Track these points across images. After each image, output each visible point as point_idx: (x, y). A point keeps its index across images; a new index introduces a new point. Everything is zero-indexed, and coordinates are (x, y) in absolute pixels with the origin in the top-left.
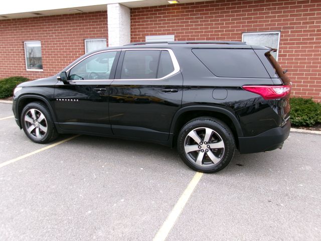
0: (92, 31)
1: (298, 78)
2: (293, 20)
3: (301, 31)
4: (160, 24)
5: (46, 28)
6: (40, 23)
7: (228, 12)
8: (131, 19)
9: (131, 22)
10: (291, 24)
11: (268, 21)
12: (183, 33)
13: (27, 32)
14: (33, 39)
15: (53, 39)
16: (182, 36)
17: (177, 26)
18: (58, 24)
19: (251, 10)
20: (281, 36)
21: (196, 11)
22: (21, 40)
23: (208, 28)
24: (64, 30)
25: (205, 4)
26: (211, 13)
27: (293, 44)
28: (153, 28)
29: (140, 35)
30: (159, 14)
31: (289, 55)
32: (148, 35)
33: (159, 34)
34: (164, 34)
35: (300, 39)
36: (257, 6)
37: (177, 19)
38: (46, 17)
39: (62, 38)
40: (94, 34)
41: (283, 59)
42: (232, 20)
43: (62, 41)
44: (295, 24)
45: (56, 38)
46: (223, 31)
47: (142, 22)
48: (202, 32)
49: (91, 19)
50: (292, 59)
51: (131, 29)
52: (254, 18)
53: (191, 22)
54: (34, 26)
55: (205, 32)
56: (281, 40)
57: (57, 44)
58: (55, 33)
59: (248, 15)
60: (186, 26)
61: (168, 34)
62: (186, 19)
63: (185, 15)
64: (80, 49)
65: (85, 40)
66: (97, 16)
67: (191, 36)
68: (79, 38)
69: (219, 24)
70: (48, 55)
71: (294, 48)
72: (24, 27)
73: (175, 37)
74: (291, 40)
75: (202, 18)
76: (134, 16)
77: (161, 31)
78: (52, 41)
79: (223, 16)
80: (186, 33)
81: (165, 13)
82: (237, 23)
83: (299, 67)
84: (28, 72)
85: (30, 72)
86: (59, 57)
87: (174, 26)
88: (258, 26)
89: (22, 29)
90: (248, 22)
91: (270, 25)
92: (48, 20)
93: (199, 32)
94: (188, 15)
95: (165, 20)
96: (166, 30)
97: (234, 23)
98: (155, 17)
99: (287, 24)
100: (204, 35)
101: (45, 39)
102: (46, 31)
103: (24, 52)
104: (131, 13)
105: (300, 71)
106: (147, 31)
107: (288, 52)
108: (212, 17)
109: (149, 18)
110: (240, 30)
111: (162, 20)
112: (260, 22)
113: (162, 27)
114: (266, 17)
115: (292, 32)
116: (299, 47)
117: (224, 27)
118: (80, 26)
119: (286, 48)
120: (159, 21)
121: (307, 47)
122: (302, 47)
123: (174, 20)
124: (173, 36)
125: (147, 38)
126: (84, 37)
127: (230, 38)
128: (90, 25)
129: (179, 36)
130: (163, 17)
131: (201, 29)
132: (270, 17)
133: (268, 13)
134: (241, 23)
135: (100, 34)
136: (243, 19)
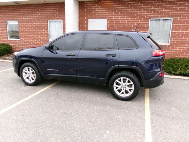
0: (53, 15)
1: (183, 46)
2: (181, 11)
3: (185, 18)
4: (98, 12)
5: (22, 12)
6: (18, 9)
7: (142, 5)
8: (79, 8)
9: (79, 10)
10: (179, 14)
11: (166, 12)
12: (112, 18)
13: (9, 14)
14: (13, 19)
15: (26, 19)
17: (109, 13)
18: (30, 10)
19: (155, 5)
20: (173, 21)
21: (121, 4)
22: (4, 20)
23: (128, 15)
24: (34, 14)
26: (130, 6)
27: (181, 26)
28: (93, 14)
29: (85, 18)
30: (97, 5)
31: (178, 33)
32: (90, 18)
33: (97, 18)
34: (100, 18)
36: (159, 2)
37: (109, 9)
38: (22, 5)
39: (33, 19)
40: (54, 17)
41: (174, 35)
42: (144, 10)
43: (33, 21)
44: (182, 14)
45: (28, 19)
46: (138, 17)
47: (86, 10)
48: (125, 17)
49: (53, 7)
50: (180, 35)
51: (79, 14)
52: (157, 10)
53: (118, 11)
54: (14, 11)
55: (127, 17)
56: (173, 23)
57: (29, 23)
58: (28, 16)
59: (154, 7)
60: (114, 13)
61: (103, 18)
62: (115, 9)
63: (114, 7)
64: (45, 26)
65: (48, 21)
66: (57, 5)
67: (118, 20)
68: (45, 19)
69: (136, 13)
70: (23, 29)
71: (181, 28)
72: (6, 11)
74: (179, 23)
75: (125, 8)
76: (81, 6)
77: (98, 16)
78: (26, 21)
79: (138, 8)
80: (114, 18)
81: (101, 5)
82: (146, 12)
83: (184, 40)
84: (9, 40)
85: (11, 40)
86: (31, 31)
87: (107, 13)
88: (159, 14)
89: (5, 13)
90: (153, 12)
91: (167, 14)
92: (23, 7)
93: (122, 17)
94: (116, 7)
95: (101, 9)
97: (145, 12)
98: (95, 8)
99: (177, 14)
100: (126, 19)
101: (21, 19)
102: (22, 14)
103: (6, 28)
104: (79, 4)
105: (184, 42)
106: (89, 16)
107: (177, 30)
108: (131, 8)
109: (91, 8)
110: (148, 17)
111: (99, 9)
112: (161, 12)
113: (99, 14)
114: (165, 9)
115: (180, 18)
116: (184, 28)
117: (139, 15)
118: (45, 12)
119: (176, 28)
120: (97, 10)
122: (186, 28)
123: (107, 9)
124: (106, 20)
125: (89, 20)
126: (47, 19)
127: (142, 21)
128: (52, 11)
129: (110, 20)
130: (100, 7)
131: (124, 15)
132: (167, 9)
133: (166, 7)
134: (149, 12)
135: (58, 17)
136: (151, 10)
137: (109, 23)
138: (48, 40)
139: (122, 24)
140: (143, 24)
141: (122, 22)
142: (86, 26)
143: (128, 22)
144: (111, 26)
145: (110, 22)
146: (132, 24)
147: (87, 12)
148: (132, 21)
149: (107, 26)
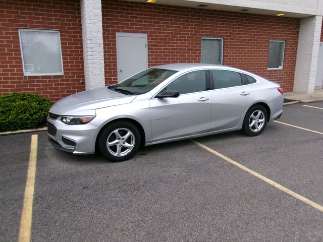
2: (231, 31)
3: (234, 39)
4: (133, 21)
7: (192, 19)
12: (156, 33)
16: (155, 36)
17: (150, 25)
19: (207, 20)
20: (224, 42)
21: (167, 13)
23: (177, 30)
25: (174, 8)
26: (179, 17)
27: (231, 48)
28: (125, 24)
30: (131, 10)
32: (118, 31)
33: (132, 32)
34: (137, 32)
35: (233, 45)
36: (210, 17)
37: (149, 18)
42: (195, 25)
44: (231, 33)
46: (188, 34)
47: (111, 16)
48: (172, 33)
52: (209, 26)
53: (163, 23)
55: (175, 34)
56: (224, 45)
59: (205, 23)
60: (158, 26)
61: (141, 32)
62: (158, 19)
63: (157, 16)
64: (12, 42)
65: (19, 31)
67: (163, 36)
68: (9, 25)
69: (186, 28)
71: (231, 51)
73: (148, 36)
74: (230, 45)
75: (172, 20)
77: (133, 28)
79: (188, 21)
80: (158, 33)
81: (137, 10)
82: (198, 29)
87: (146, 25)
88: (211, 32)
90: (205, 29)
91: (219, 33)
93: (169, 33)
94: (160, 16)
95: (137, 18)
97: (196, 28)
98: (126, 13)
99: (228, 33)
100: (174, 37)
106: (117, 27)
107: (228, 53)
108: (180, 21)
109: (120, 13)
110: (201, 35)
111: (134, 17)
112: (213, 29)
113: (134, 24)
114: (216, 27)
115: (230, 39)
116: (234, 50)
117: (190, 31)
118: (10, 8)
120: (131, 17)
121: (238, 51)
122: (236, 51)
123: (146, 18)
124: (146, 35)
125: (118, 34)
126: (17, 25)
127: (194, 41)
128: (29, 9)
129: (152, 36)
130: (136, 14)
131: (171, 30)
132: (218, 27)
133: (217, 24)
134: (201, 29)
135: (49, 23)
136: (202, 26)
137: (150, 40)
138: (22, 74)
139: (169, 43)
140: (195, 44)
141: (169, 40)
142: (113, 45)
143: (176, 40)
144: (154, 46)
145: (152, 39)
146: (183, 43)
147: (113, 20)
148: (182, 40)
149: (149, 45)
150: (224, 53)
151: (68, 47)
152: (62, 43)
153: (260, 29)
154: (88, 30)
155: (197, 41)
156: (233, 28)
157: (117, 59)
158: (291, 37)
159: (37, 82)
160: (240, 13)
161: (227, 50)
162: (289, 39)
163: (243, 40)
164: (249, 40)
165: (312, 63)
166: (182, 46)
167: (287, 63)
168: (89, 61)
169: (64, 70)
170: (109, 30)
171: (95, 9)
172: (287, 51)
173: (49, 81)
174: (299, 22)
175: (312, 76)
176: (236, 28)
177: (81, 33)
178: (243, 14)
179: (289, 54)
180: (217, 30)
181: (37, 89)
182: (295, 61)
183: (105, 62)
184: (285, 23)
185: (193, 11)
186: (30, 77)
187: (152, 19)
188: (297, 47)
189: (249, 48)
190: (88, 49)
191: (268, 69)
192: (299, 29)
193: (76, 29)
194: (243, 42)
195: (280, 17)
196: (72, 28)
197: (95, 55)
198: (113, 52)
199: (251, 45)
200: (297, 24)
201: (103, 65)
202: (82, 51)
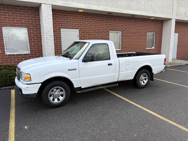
4: (70, 22)
7: (104, 21)
12: (83, 29)
17: (80, 25)
19: (112, 21)
20: (122, 34)
21: (90, 18)
23: (95, 27)
25: (93, 15)
26: (97, 20)
28: (66, 24)
30: (69, 16)
32: (62, 28)
33: (70, 28)
34: (73, 28)
35: (127, 35)
36: (114, 20)
37: (80, 21)
40: (13, 23)
41: (123, 43)
42: (105, 24)
44: (126, 29)
50: (126, 43)
52: (113, 25)
53: (87, 23)
55: (94, 29)
60: (85, 25)
61: (75, 29)
62: (85, 21)
65: (3, 28)
67: (88, 31)
69: (100, 26)
73: (79, 31)
74: (125, 35)
75: (92, 22)
77: (71, 26)
79: (102, 22)
80: (85, 29)
81: (73, 16)
83: (128, 46)
91: (119, 28)
93: (91, 29)
94: (85, 19)
95: (73, 20)
96: (74, 26)
97: (106, 26)
98: (66, 18)
99: (124, 29)
100: (94, 31)
105: (128, 48)
106: (61, 26)
108: (97, 22)
109: (63, 17)
110: (109, 30)
111: (71, 20)
112: (116, 27)
113: (71, 24)
117: (102, 28)
120: (69, 20)
121: (130, 38)
122: (128, 38)
123: (78, 21)
124: (78, 30)
125: (62, 30)
126: (1, 25)
127: (105, 33)
128: (8, 15)
129: (82, 30)
130: (72, 18)
131: (92, 27)
132: (118, 25)
133: (118, 23)
134: (109, 26)
135: (20, 23)
136: (110, 25)
137: (81, 33)
138: (5, 53)
140: (106, 35)
141: (91, 33)
142: (59, 36)
143: (96, 33)
144: (83, 36)
145: (81, 32)
147: (59, 21)
148: (98, 33)
149: (80, 36)
150: (122, 40)
151: (32, 37)
152: (29, 35)
153: (142, 27)
154: (44, 27)
155: (107, 33)
156: (127, 26)
157: (62, 44)
158: (159, 30)
159: (14, 58)
160: (131, 18)
161: (124, 38)
162: (157, 32)
163: (132, 32)
164: (135, 32)
165: (170, 45)
166: (98, 36)
167: (157, 45)
168: (45, 45)
169: (30, 51)
170: (56, 27)
171: (49, 15)
172: (157, 39)
173: (21, 57)
174: (163, 22)
175: (171, 52)
176: (129, 26)
177: (40, 29)
178: (132, 18)
179: (158, 40)
180: (118, 27)
181: (14, 62)
182: (161, 44)
183: (55, 46)
184: (155, 23)
185: (105, 16)
186: (9, 55)
187: (81, 21)
188: (162, 36)
189: (136, 37)
190: (45, 38)
191: (147, 48)
192: (162, 26)
193: (37, 27)
194: (132, 34)
195: (152, 20)
196: (34, 26)
197: (49, 42)
198: (59, 40)
199: (137, 35)
200: (161, 24)
201: (54, 47)
202: (41, 40)
